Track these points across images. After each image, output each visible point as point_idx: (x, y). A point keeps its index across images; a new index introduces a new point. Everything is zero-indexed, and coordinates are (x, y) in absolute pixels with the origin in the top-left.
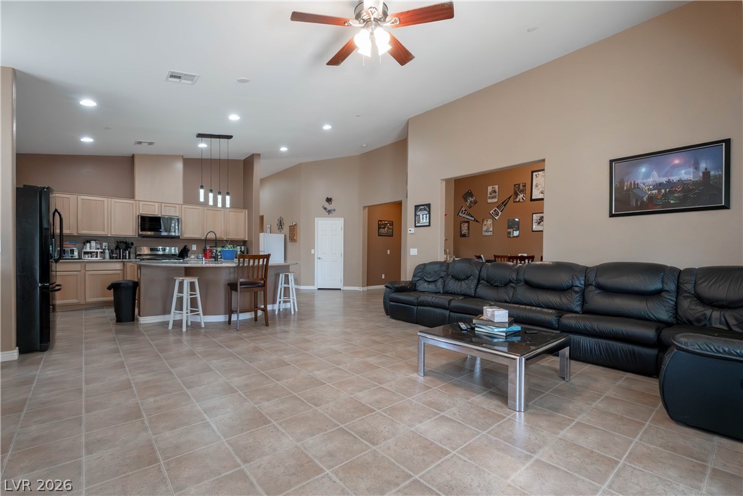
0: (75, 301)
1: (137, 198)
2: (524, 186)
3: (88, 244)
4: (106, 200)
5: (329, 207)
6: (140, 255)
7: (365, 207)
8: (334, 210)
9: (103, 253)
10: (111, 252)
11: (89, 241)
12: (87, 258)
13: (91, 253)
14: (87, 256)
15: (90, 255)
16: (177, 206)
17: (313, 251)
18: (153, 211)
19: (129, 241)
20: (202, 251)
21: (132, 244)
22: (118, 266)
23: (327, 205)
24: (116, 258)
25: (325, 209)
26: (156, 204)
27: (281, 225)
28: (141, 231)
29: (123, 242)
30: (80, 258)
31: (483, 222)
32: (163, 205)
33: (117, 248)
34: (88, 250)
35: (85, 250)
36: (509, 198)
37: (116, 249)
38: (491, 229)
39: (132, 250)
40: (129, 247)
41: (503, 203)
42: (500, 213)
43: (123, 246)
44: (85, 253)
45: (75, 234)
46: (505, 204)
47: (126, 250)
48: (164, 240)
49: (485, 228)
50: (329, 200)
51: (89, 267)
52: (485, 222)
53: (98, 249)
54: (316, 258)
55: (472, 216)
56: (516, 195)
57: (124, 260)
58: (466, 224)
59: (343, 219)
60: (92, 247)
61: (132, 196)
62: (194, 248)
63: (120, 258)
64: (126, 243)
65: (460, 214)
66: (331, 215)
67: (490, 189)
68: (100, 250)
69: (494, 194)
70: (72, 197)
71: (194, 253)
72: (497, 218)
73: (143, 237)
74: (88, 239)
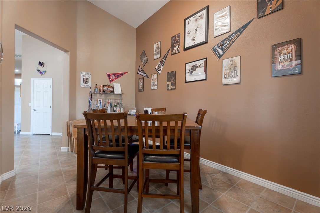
2: (179, 37)
23: (40, 68)
31: (151, 77)
36: (168, 52)
38: (156, 84)
41: (164, 58)
42: (162, 67)
46: (165, 58)
49: (152, 83)
50: (41, 64)
52: (152, 78)
54: (32, 110)
55: (145, 73)
56: (173, 46)
58: (142, 80)
59: (52, 79)
65: (139, 73)
66: (43, 75)
67: (155, 46)
69: (158, 51)
72: (160, 72)
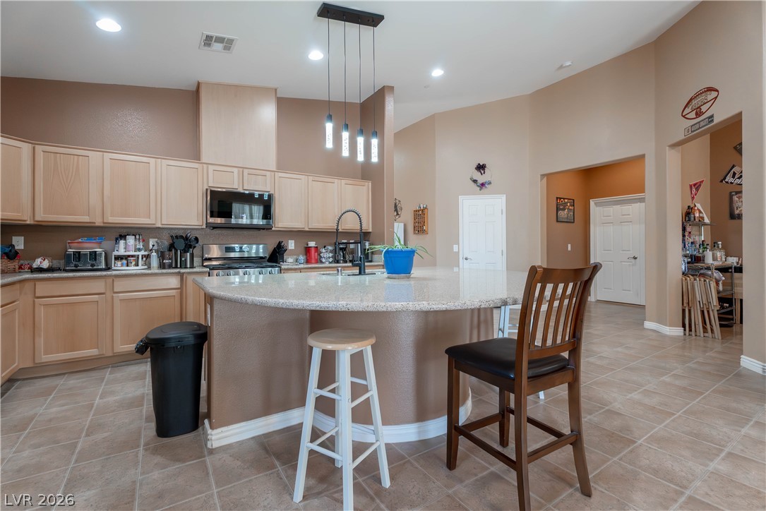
0: (93, 352)
1: (204, 159)
3: (122, 242)
4: (152, 161)
5: (481, 179)
6: (210, 259)
7: (543, 176)
8: (490, 183)
9: (148, 257)
10: (162, 256)
11: (123, 237)
12: (119, 267)
13: (127, 257)
14: (119, 263)
15: (125, 262)
16: (268, 173)
17: (455, 248)
18: (230, 182)
19: (192, 235)
20: (303, 250)
21: (197, 239)
22: (173, 282)
23: (477, 175)
24: (170, 266)
25: (475, 181)
26: (235, 170)
27: (396, 210)
28: (212, 216)
29: (182, 237)
30: (108, 268)
32: (246, 171)
33: (172, 247)
34: (122, 252)
35: (116, 253)
37: (170, 250)
39: (197, 251)
40: (190, 246)
43: (181, 244)
44: (118, 258)
45: (99, 222)
47: (185, 251)
48: (246, 232)
50: (481, 168)
51: (120, 285)
53: (139, 250)
54: (461, 259)
57: (183, 271)
59: (504, 197)
60: (128, 246)
61: (196, 156)
62: (291, 245)
63: (176, 267)
64: (186, 239)
66: (484, 190)
68: (143, 253)
70: (94, 156)
71: (293, 253)
73: (214, 228)
74: (124, 232)
